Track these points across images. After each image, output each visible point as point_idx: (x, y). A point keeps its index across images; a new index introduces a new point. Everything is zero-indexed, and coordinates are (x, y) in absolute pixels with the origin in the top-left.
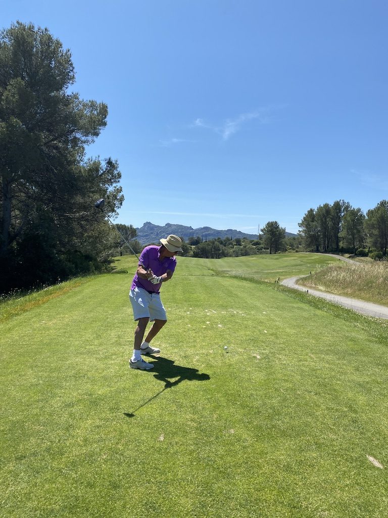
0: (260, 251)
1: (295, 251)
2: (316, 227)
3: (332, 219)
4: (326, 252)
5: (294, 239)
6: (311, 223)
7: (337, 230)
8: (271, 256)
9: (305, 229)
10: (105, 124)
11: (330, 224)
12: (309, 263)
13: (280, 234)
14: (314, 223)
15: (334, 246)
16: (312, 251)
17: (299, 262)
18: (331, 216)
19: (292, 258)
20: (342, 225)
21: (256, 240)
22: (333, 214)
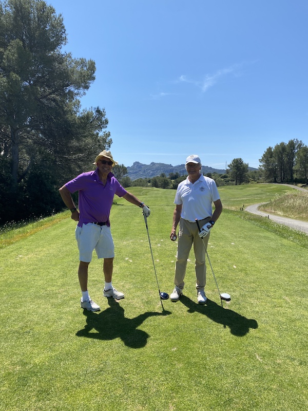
0: (227, 183)
1: (256, 182)
2: (274, 162)
3: (287, 155)
4: (282, 182)
5: (255, 172)
6: (269, 159)
7: (292, 164)
8: (236, 187)
9: (264, 164)
10: (94, 79)
11: (285, 159)
12: (269, 192)
13: (244, 168)
14: (272, 159)
15: (289, 177)
16: (271, 182)
17: (260, 191)
18: (286, 153)
19: (254, 188)
20: (296, 160)
21: (224, 174)
22: (288, 151)
